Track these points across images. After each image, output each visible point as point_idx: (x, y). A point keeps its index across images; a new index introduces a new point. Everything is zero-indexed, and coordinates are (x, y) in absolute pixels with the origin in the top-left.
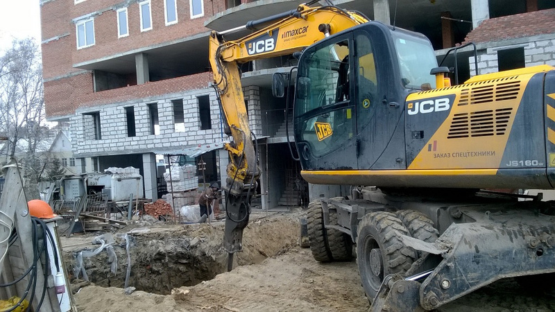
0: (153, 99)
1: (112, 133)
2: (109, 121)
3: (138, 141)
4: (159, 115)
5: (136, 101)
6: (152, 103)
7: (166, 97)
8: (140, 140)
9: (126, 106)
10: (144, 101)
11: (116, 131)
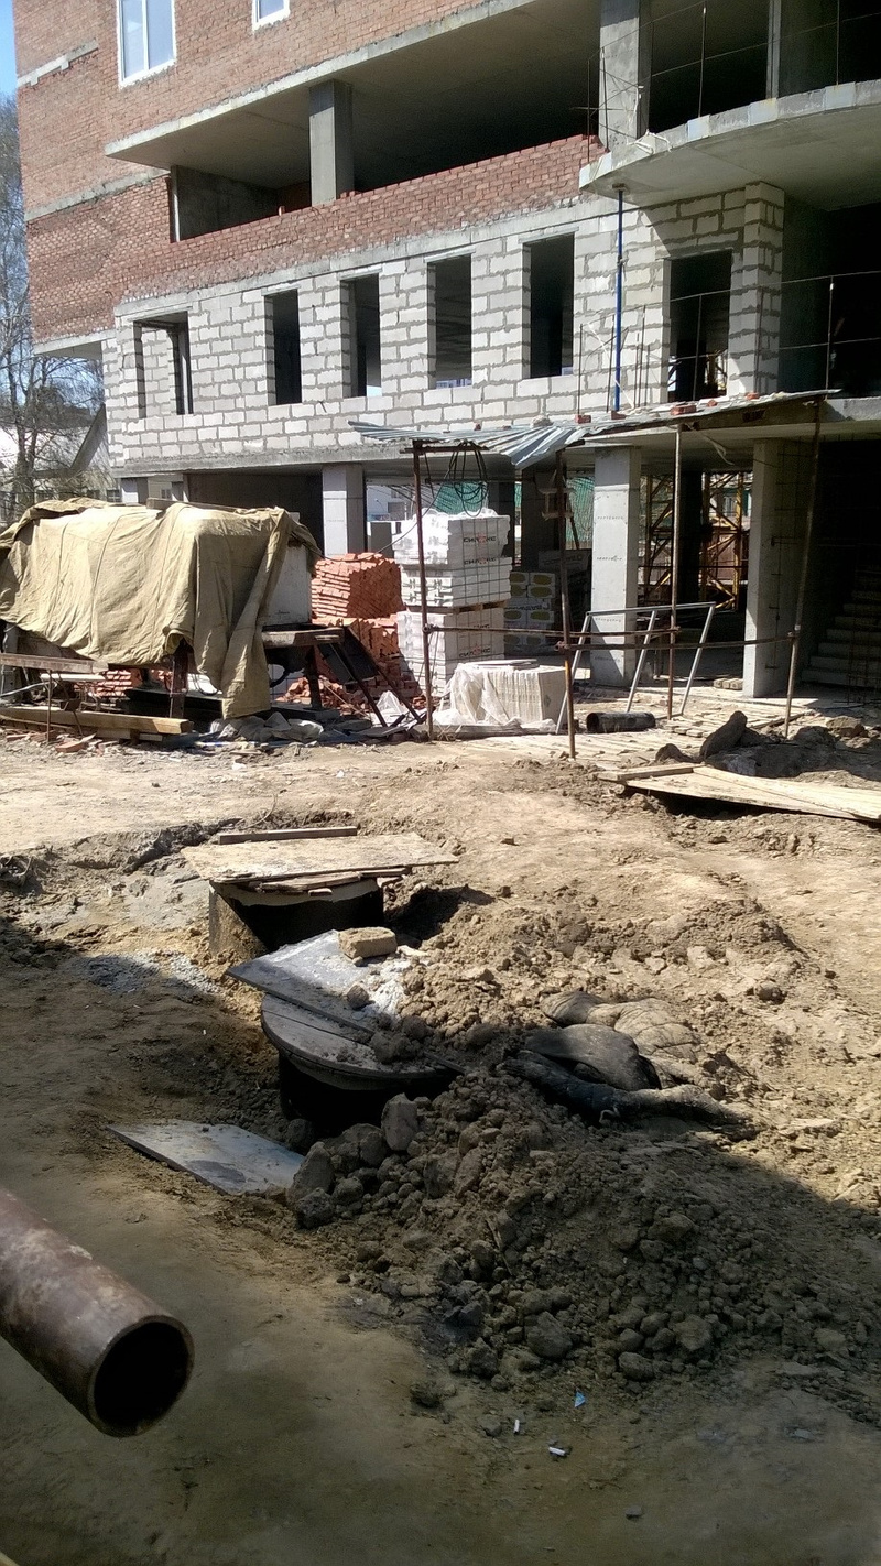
0: (364, 259)
1: (227, 390)
2: (219, 347)
3: (307, 419)
4: (384, 321)
5: (305, 269)
6: (360, 272)
7: (412, 249)
8: (316, 417)
9: (272, 290)
10: (334, 267)
11: (239, 383)
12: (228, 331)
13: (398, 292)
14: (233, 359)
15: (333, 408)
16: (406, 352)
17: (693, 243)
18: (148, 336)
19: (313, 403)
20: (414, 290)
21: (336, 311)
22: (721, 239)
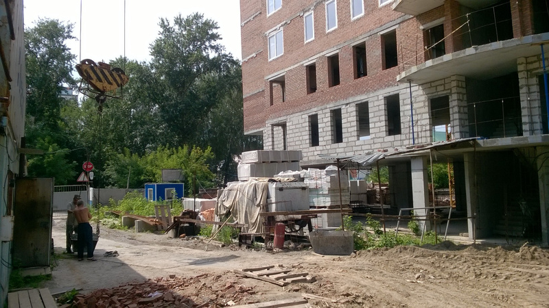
0: (337, 104)
1: (297, 143)
2: (295, 131)
3: (321, 150)
4: (343, 121)
5: (320, 108)
6: (336, 108)
7: (351, 100)
8: (323, 150)
9: (310, 114)
10: (328, 107)
11: (301, 141)
12: (298, 126)
13: (347, 113)
14: (299, 134)
15: (328, 147)
16: (350, 130)
17: (436, 94)
18: (275, 128)
19: (323, 146)
20: (352, 112)
21: (329, 119)
22: (445, 92)
